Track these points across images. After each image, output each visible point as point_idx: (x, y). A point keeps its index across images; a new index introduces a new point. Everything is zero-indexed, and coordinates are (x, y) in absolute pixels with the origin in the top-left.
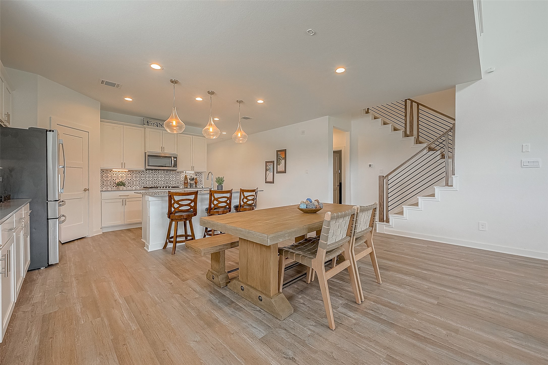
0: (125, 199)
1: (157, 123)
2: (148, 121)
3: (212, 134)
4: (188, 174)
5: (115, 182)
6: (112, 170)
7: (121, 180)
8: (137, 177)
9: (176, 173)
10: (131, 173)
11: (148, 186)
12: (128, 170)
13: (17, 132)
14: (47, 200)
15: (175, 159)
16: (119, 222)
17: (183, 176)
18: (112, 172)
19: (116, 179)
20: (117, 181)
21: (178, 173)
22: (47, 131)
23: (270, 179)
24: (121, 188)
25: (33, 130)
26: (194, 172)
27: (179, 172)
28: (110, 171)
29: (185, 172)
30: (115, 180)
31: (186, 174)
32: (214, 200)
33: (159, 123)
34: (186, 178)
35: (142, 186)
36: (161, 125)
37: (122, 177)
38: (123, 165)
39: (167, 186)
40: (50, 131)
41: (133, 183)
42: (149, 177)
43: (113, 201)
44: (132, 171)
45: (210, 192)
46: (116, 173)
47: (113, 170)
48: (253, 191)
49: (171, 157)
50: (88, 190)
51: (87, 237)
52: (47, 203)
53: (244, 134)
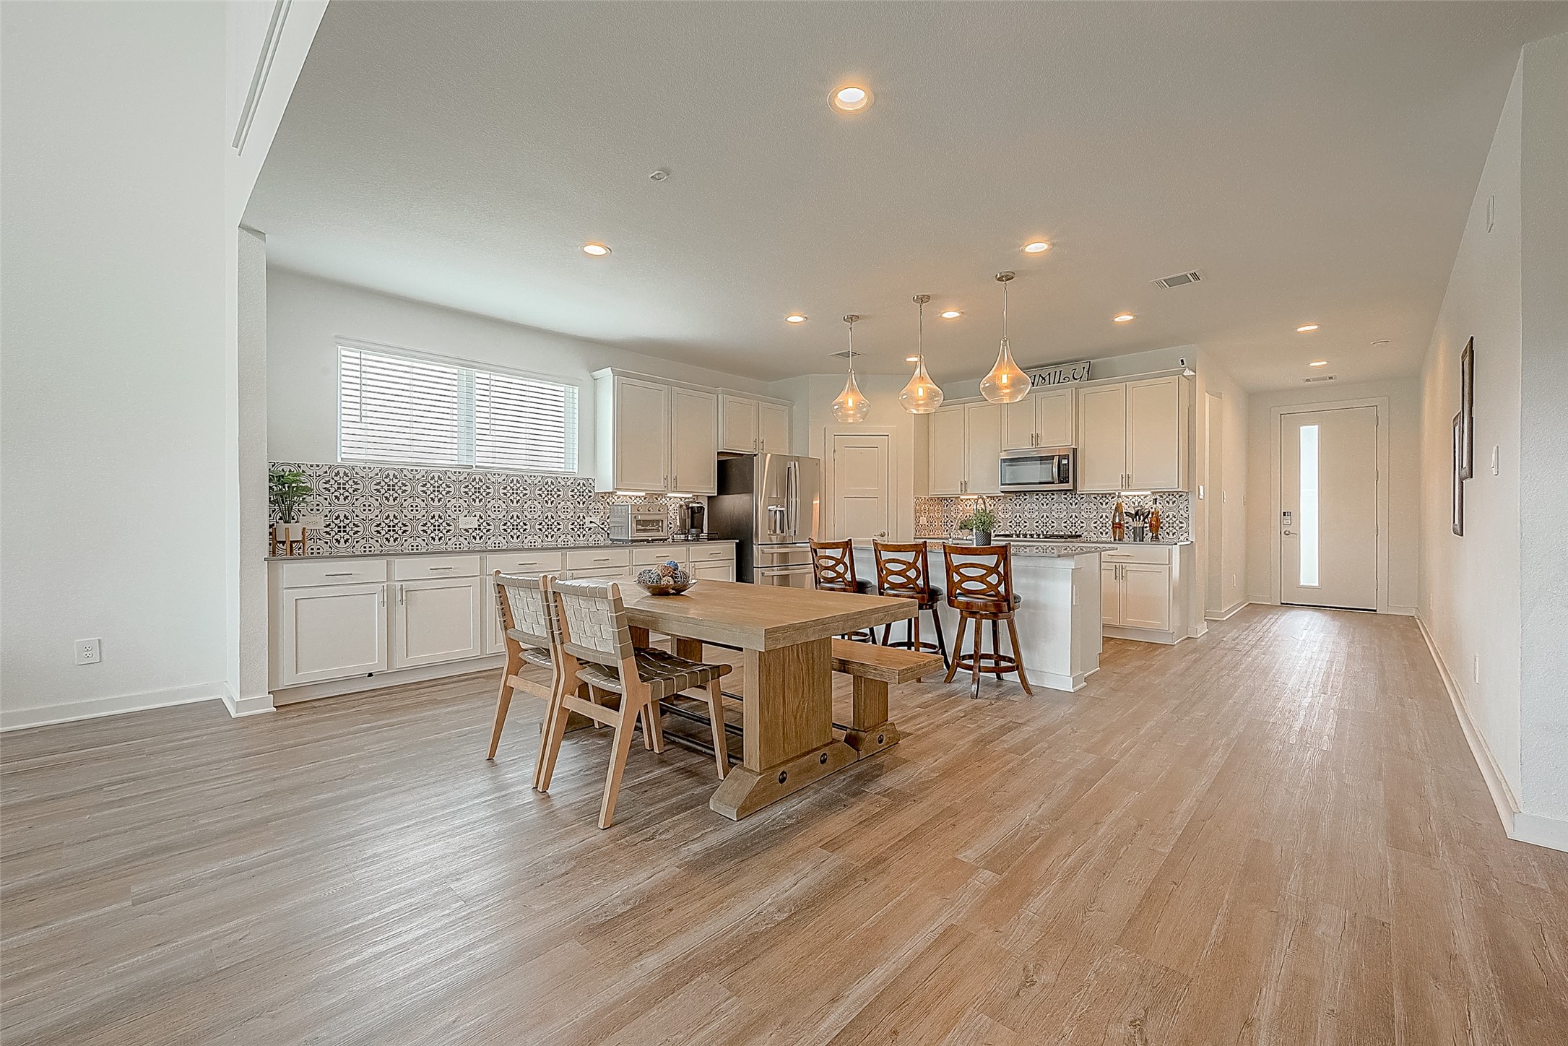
4: (1136, 498)
9: (1099, 498)
15: (1065, 462)
21: (1104, 499)
27: (1108, 496)
29: (1118, 494)
31: (1120, 500)
34: (1118, 508)
36: (1044, 379)
38: (962, 487)
49: (1053, 457)
50: (887, 535)
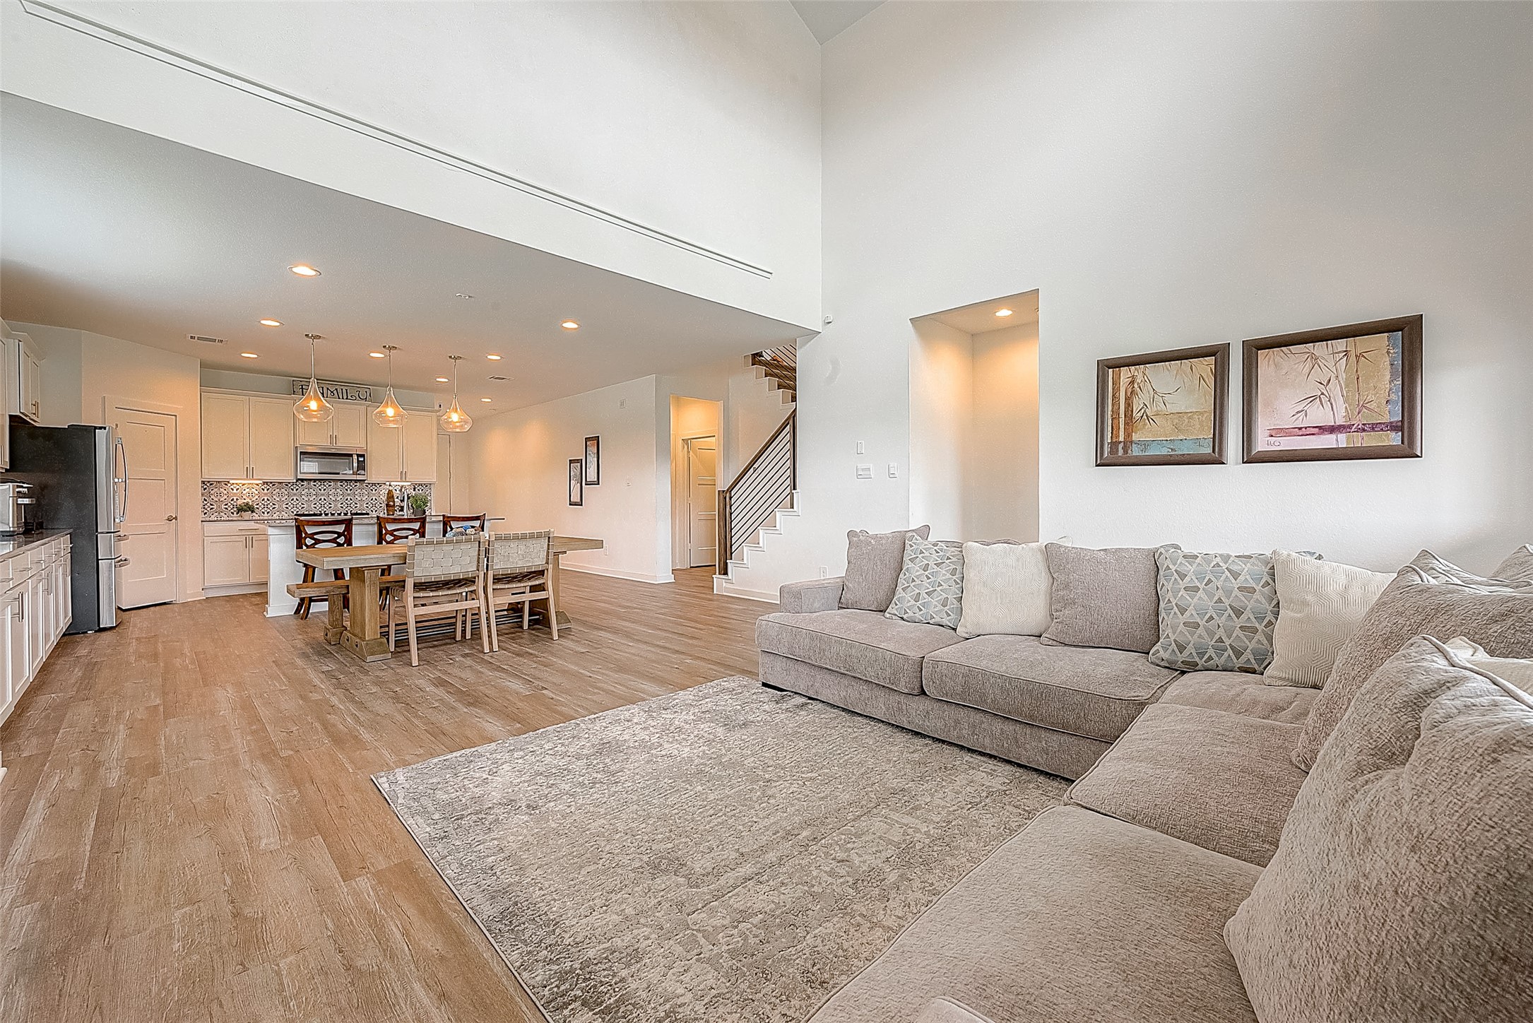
0: (251, 537)
1: (323, 388)
2: (302, 386)
3: (392, 419)
4: (396, 487)
5: (235, 504)
6: (228, 482)
7: (248, 500)
8: (283, 495)
9: (369, 486)
10: (268, 487)
11: (307, 513)
12: (261, 482)
13: (50, 433)
14: (97, 531)
15: (361, 459)
16: (238, 580)
17: (384, 492)
18: (229, 485)
19: (237, 499)
20: (240, 502)
21: (373, 487)
22: (96, 428)
23: (576, 498)
24: (247, 515)
25: (74, 429)
26: (410, 483)
27: (372, 483)
28: (226, 484)
29: (388, 483)
30: (235, 500)
31: (391, 488)
32: (386, 534)
33: (328, 389)
34: (390, 496)
35: (292, 512)
36: (332, 392)
37: (251, 495)
38: (249, 473)
39: (349, 512)
40: (101, 428)
41: (274, 506)
42: (309, 495)
43: (229, 539)
44: (271, 483)
45: (378, 520)
46: (238, 487)
47: (231, 482)
48: (477, 518)
49: (351, 455)
50: (176, 518)
51: (174, 602)
52: (97, 536)
53: (465, 417)
